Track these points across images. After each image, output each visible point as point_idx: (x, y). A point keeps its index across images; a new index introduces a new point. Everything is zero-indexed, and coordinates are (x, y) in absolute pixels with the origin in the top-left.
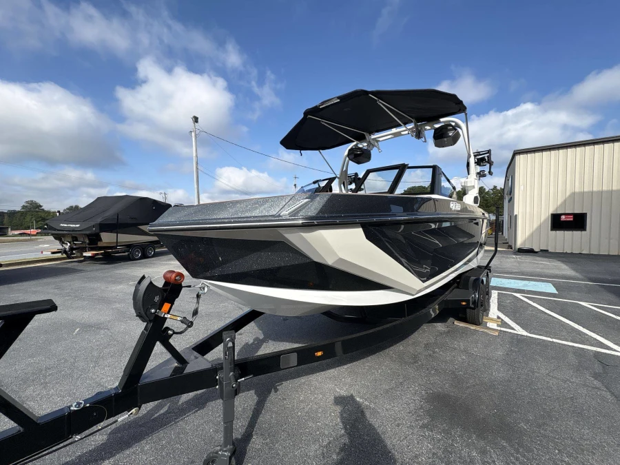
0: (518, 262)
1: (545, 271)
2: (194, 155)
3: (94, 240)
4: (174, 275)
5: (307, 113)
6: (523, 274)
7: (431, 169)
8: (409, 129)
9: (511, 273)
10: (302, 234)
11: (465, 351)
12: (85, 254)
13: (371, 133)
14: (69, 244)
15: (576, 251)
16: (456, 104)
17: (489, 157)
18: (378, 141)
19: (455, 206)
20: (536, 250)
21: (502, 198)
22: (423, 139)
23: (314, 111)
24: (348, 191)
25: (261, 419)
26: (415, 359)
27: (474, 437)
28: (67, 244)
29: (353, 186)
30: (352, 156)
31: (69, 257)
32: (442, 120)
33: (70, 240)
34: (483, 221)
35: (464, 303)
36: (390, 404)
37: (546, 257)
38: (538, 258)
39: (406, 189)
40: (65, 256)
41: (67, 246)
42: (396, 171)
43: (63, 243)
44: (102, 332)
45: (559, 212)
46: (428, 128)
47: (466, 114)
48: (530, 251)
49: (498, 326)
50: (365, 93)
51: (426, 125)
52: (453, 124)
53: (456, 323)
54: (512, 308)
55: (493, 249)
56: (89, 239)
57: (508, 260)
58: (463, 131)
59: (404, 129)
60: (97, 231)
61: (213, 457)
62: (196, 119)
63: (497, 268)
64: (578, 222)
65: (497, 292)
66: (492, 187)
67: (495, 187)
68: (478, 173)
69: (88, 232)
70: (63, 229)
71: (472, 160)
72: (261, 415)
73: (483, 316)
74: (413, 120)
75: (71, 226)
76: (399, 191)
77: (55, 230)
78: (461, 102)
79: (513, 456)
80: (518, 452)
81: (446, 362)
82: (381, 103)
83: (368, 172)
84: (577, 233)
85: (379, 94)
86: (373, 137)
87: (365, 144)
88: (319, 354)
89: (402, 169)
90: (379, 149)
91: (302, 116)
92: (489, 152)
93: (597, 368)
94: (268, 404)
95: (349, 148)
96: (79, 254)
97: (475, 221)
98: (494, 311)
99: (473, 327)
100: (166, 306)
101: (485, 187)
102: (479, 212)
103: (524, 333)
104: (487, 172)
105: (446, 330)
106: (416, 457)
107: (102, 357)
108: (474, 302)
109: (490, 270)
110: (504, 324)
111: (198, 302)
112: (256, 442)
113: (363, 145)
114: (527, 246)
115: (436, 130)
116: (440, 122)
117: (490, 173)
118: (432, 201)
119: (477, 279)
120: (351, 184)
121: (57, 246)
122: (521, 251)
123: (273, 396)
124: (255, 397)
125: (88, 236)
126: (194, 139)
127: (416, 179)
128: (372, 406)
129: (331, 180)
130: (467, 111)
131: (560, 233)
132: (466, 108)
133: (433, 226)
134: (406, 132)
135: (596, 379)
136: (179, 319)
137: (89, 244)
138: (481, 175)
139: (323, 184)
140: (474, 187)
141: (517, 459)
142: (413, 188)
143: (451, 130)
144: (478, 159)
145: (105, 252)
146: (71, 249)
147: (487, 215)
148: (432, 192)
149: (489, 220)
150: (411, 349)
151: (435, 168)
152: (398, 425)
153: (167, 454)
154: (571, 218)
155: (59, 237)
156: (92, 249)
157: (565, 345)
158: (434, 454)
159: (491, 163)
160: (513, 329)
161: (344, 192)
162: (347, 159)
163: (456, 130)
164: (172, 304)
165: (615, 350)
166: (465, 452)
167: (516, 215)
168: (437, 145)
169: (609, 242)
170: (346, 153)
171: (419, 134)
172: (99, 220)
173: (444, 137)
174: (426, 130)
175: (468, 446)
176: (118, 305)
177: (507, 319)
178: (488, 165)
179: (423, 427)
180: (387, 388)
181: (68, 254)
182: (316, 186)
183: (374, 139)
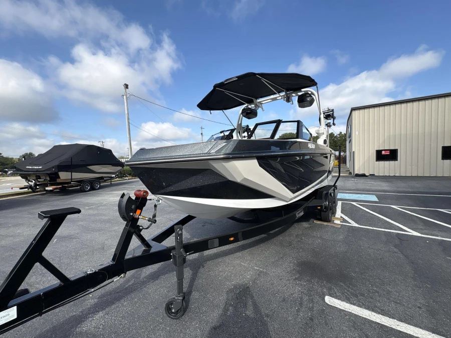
0: (356, 183)
1: (371, 187)
2: (126, 113)
3: (53, 178)
4: (142, 193)
5: (215, 86)
6: (358, 190)
7: (296, 123)
8: (282, 96)
9: (350, 190)
10: (223, 164)
11: (321, 238)
12: (47, 189)
13: (257, 98)
14: (34, 182)
15: (392, 175)
16: (311, 81)
17: (333, 114)
18: (261, 104)
19: (311, 146)
20: (367, 174)
21: (345, 140)
22: (291, 103)
23: (221, 85)
24: (242, 137)
25: (196, 283)
26: (290, 244)
27: (325, 282)
28: (32, 181)
29: (246, 134)
30: (245, 114)
31: (34, 192)
32: (303, 90)
33: (35, 178)
34: (331, 155)
35: (319, 208)
36: (275, 269)
37: (372, 179)
38: (368, 180)
39: (281, 135)
40: (30, 190)
41: (32, 184)
42: (275, 124)
43: (29, 181)
44: (74, 240)
45: (380, 149)
46: (294, 95)
47: (317, 87)
48: (363, 175)
49: (341, 222)
50: (254, 74)
51: (292, 93)
52: (310, 93)
53: (315, 222)
54: (349, 210)
55: (337, 175)
56: (50, 177)
57: (349, 182)
58: (315, 97)
59: (278, 96)
60: (56, 171)
61: (172, 301)
62: (126, 86)
63: (342, 187)
64: (392, 155)
65: (341, 202)
66: (339, 133)
67: (341, 133)
68: (326, 125)
69: (49, 172)
70: (29, 170)
71: (322, 116)
72: (196, 281)
73: (332, 216)
74: (285, 90)
75: (35, 167)
76: (277, 137)
77: (22, 171)
78: (314, 80)
79: (346, 289)
80: (349, 287)
81: (309, 244)
82: (264, 80)
83: (257, 125)
84: (392, 163)
85: (263, 75)
86: (258, 101)
87: (253, 106)
88: (232, 239)
89: (278, 123)
90: (262, 109)
91: (212, 88)
92: (333, 110)
93: (397, 242)
94: (199, 275)
95: (243, 108)
96: (42, 189)
97: (324, 156)
98: (339, 213)
99: (325, 224)
100: (138, 211)
101: (334, 133)
102: (328, 149)
103: (357, 225)
104: (331, 124)
105: (309, 226)
106: (292, 294)
107: (80, 256)
108: (326, 207)
109: (336, 188)
110: (344, 221)
111: (155, 210)
112: (195, 295)
113: (252, 106)
114: (361, 172)
115: (299, 97)
116: (302, 91)
117: (334, 124)
118: (298, 143)
119: (327, 193)
120: (244, 133)
121: (24, 183)
122: (357, 175)
123: (202, 270)
124: (190, 271)
125: (49, 175)
126: (125, 101)
127: (287, 129)
128: (265, 271)
129: (232, 131)
130: (318, 85)
131: (382, 163)
132: (317, 83)
133: (298, 158)
134: (280, 98)
135: (396, 248)
136: (147, 219)
137: (49, 181)
138: (328, 125)
139: (227, 133)
140: (323, 133)
141: (348, 291)
142: (285, 135)
143: (308, 97)
144: (326, 115)
145: (63, 187)
146: (36, 185)
147: (333, 152)
148: (297, 137)
149: (335, 156)
150: (287, 238)
151: (299, 122)
152: (281, 280)
153: (139, 306)
154: (388, 153)
155: (25, 177)
156: (52, 185)
157: (380, 231)
158: (302, 292)
159: (334, 118)
160: (350, 223)
161: (240, 138)
162: (241, 115)
163: (311, 96)
164: (142, 210)
165: (408, 232)
166: (319, 290)
167: (354, 152)
168: (300, 106)
169: (412, 168)
170: (241, 112)
171: (288, 99)
172: (56, 163)
173: (305, 101)
174: (293, 96)
175: (321, 287)
176: (81, 223)
177: (346, 218)
178: (332, 119)
179: (296, 279)
180: (273, 260)
181: (33, 189)
182: (222, 134)
183: (260, 102)
